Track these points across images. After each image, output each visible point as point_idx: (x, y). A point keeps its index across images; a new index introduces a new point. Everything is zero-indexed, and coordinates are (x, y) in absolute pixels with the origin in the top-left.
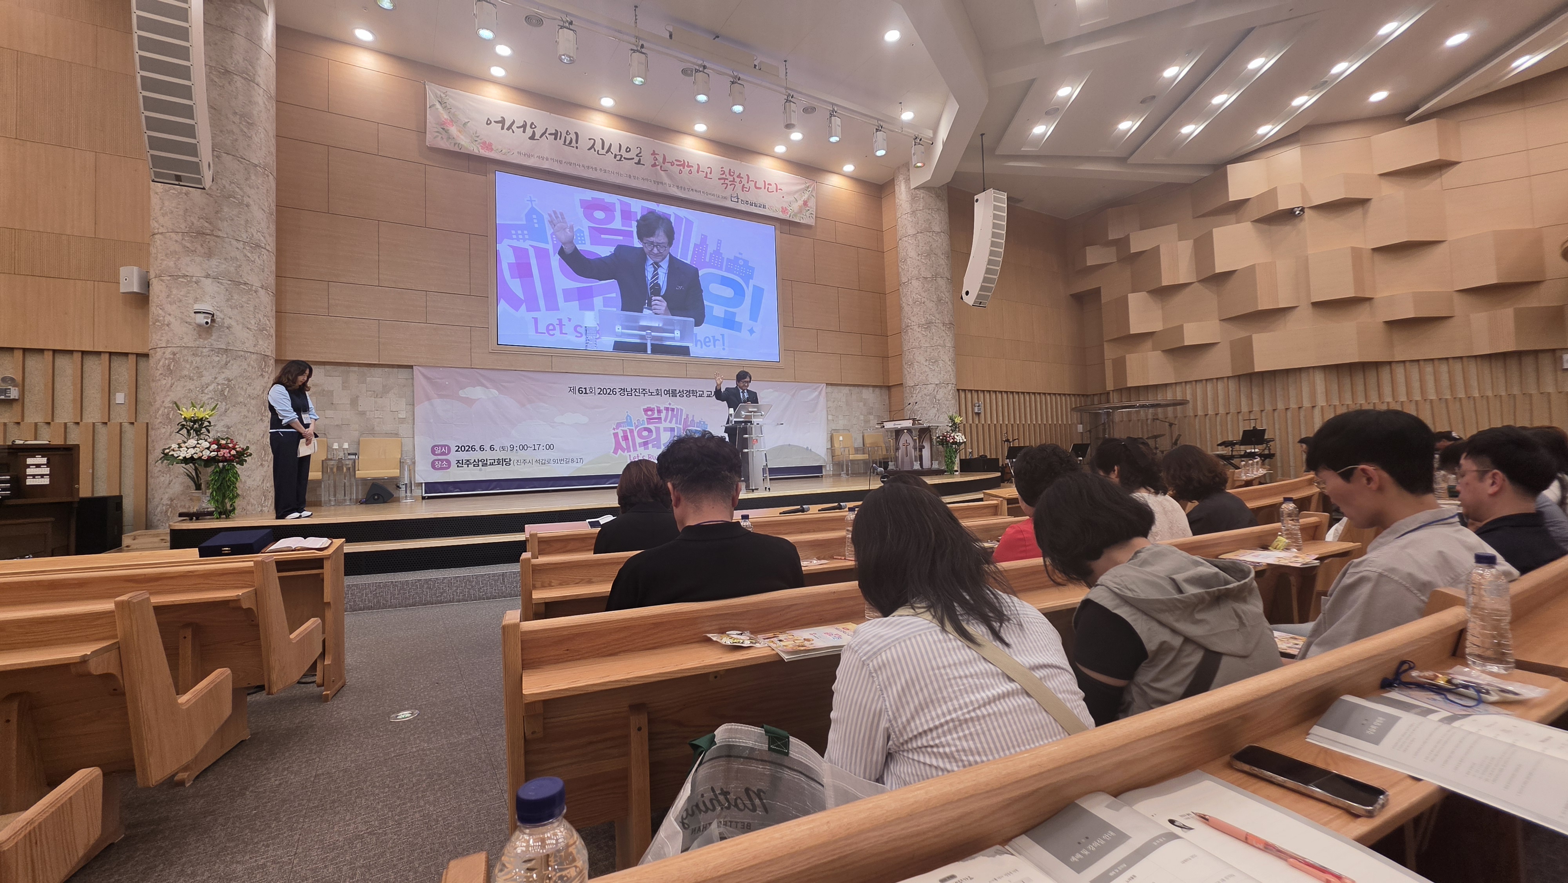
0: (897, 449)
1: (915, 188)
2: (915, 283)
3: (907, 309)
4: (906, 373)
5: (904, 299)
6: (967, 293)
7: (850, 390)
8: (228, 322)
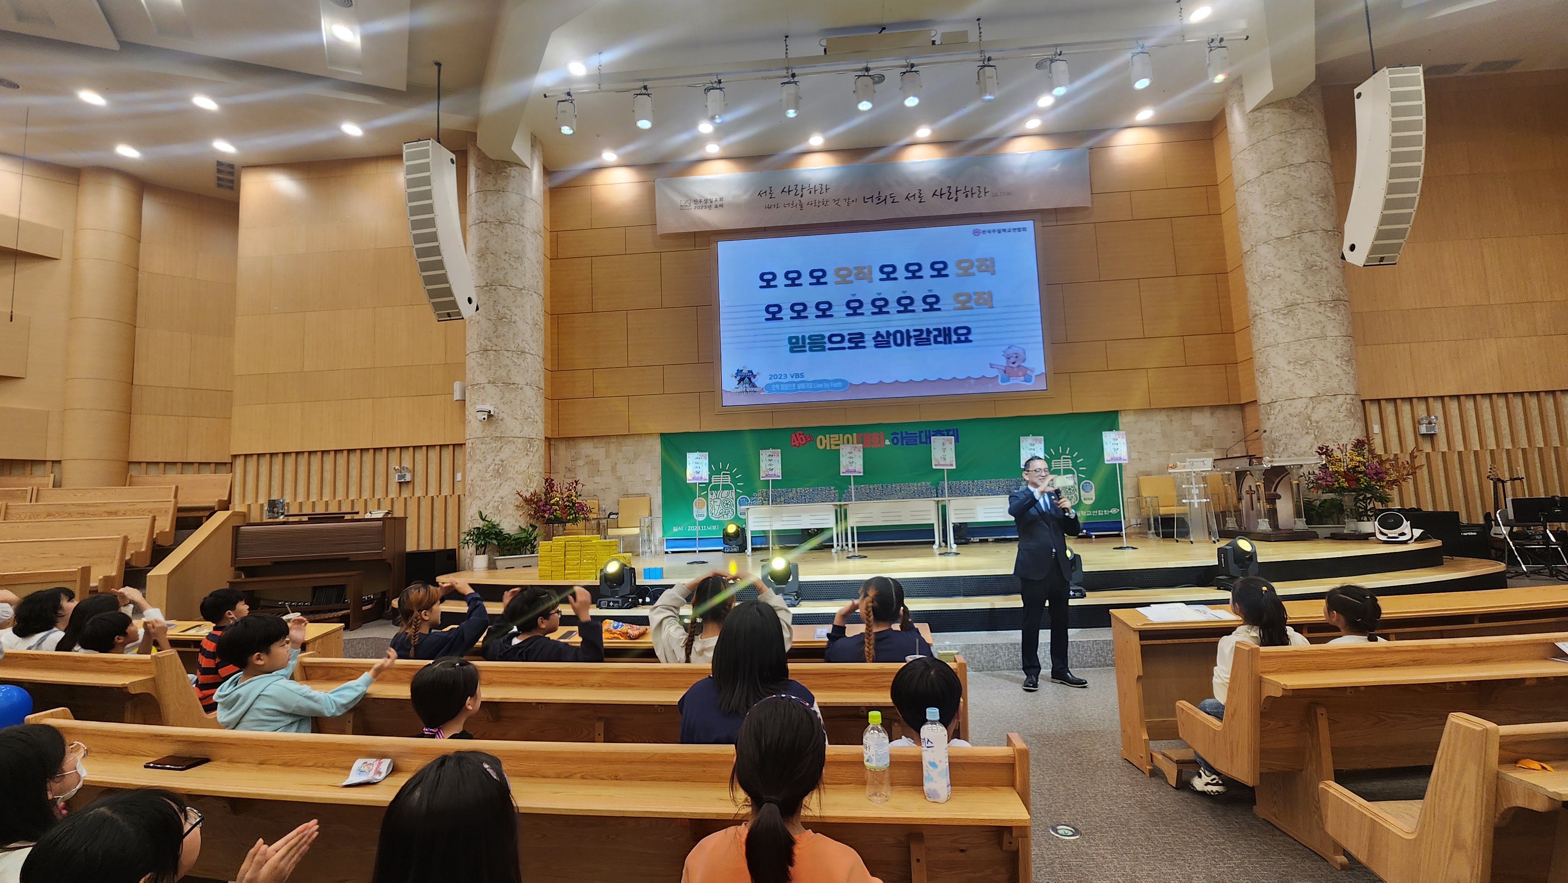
0: (1240, 499)
1: (1253, 111)
2: (1263, 250)
3: (1253, 290)
4: (1258, 384)
5: (1247, 277)
6: (1352, 248)
7: (1168, 416)
8: (501, 415)
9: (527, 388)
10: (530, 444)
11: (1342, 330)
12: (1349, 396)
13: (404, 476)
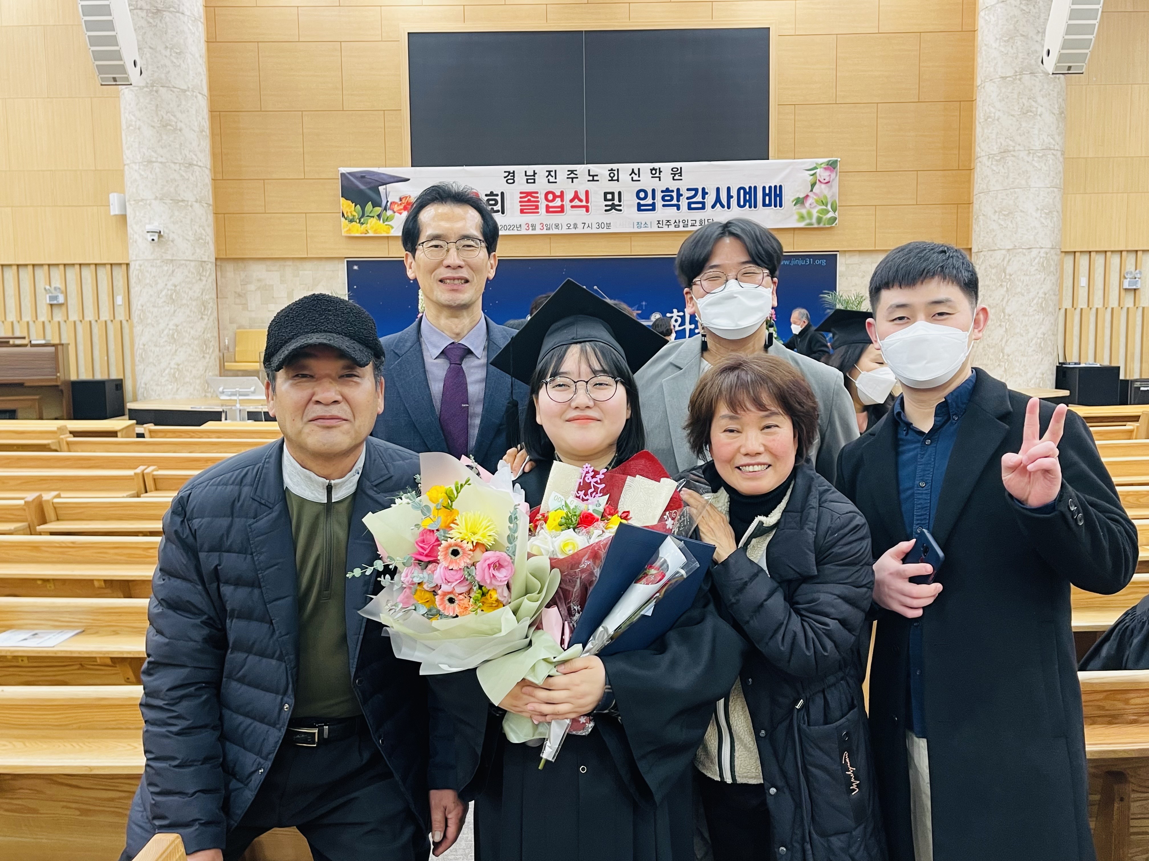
2: (990, 88)
3: (978, 130)
8: (172, 236)
9: (196, 205)
10: (203, 267)
11: (1047, 182)
13: (56, 298)
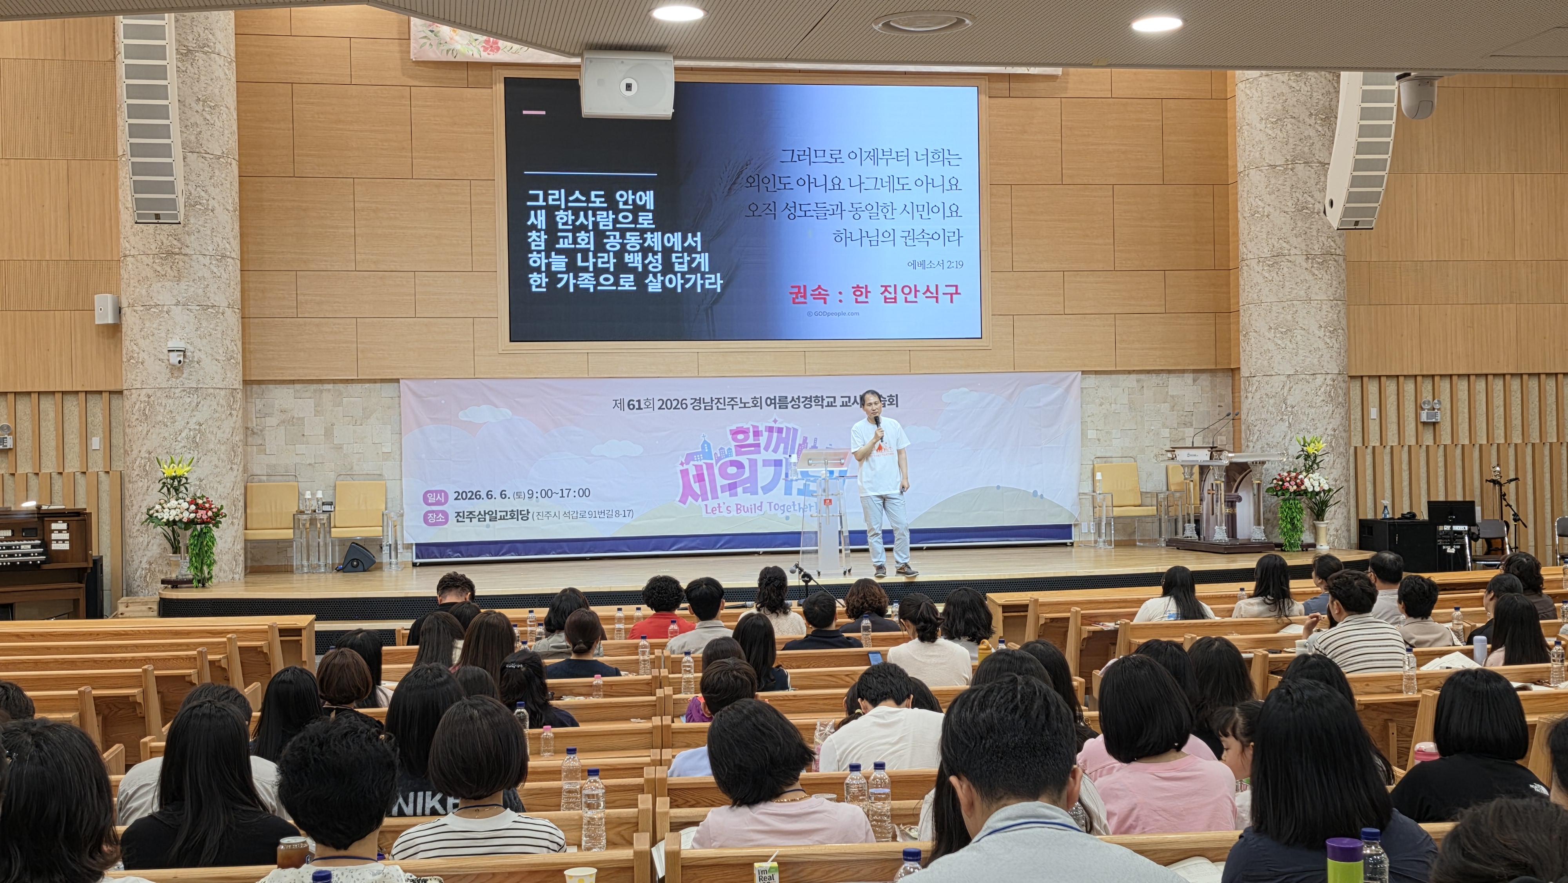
4: (1241, 349)
5: (1238, 204)
6: (1331, 203)
8: (198, 356)
11: (1329, 293)
12: (1330, 376)
